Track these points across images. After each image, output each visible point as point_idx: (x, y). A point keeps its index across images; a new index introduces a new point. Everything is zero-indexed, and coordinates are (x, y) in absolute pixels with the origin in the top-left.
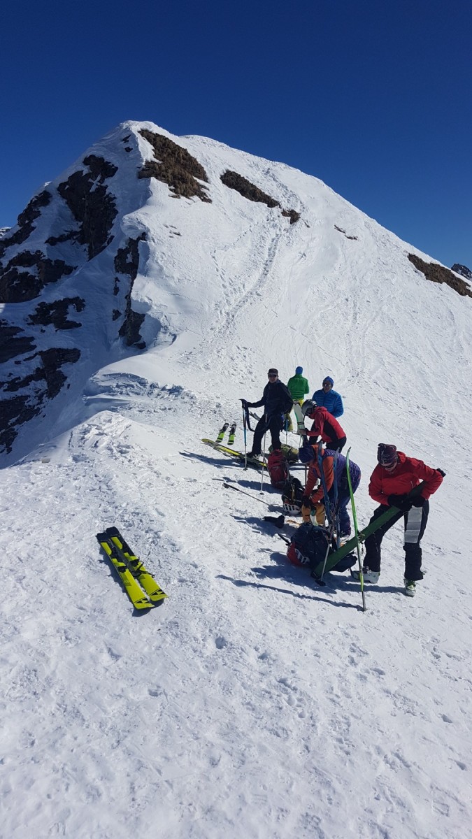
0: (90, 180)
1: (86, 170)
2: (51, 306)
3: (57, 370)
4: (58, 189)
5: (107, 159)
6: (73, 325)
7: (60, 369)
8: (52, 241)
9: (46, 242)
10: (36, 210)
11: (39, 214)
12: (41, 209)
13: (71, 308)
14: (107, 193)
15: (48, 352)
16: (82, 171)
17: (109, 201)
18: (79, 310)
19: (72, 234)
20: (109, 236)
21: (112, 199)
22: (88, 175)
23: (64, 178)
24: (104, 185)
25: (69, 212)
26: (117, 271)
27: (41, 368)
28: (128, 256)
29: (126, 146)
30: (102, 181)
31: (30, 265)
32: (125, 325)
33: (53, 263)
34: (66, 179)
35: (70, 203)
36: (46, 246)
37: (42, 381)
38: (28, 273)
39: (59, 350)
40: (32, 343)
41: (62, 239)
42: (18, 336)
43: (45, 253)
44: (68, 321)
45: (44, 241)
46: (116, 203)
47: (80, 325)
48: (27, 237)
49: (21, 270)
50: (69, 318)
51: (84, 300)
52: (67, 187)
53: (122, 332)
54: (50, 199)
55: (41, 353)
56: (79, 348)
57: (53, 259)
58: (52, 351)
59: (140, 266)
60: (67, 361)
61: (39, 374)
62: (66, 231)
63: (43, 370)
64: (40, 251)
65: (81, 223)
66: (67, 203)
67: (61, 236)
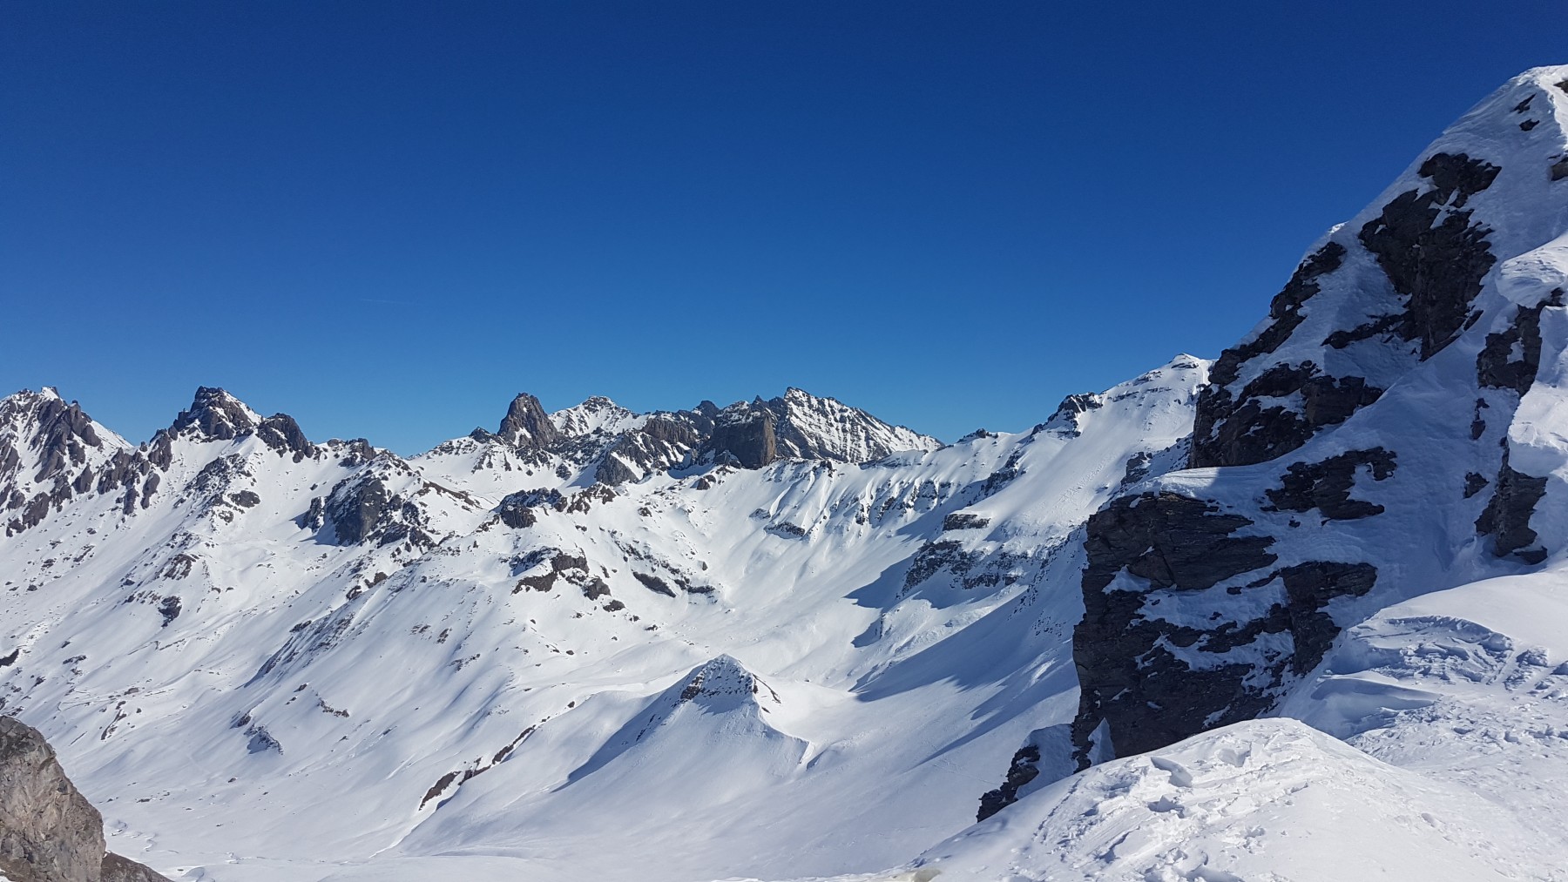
0: (1434, 206)
1: (1424, 187)
2: (1317, 470)
3: (1319, 610)
4: (1361, 236)
5: (1473, 155)
6: (1366, 510)
7: (1326, 609)
8: (1338, 340)
9: (1326, 342)
10: (1309, 282)
11: (1315, 289)
12: (1322, 280)
13: (1361, 472)
14: (1470, 225)
15: (1299, 569)
16: (1416, 190)
17: (1475, 239)
18: (1380, 476)
19: (1385, 322)
20: (1471, 314)
21: (1483, 234)
22: (1429, 197)
23: (1374, 211)
24: (1464, 208)
25: (1382, 278)
26: (1483, 384)
27: (1284, 605)
28: (1514, 346)
29: (1524, 118)
30: (1462, 200)
31: (1286, 393)
32: (1492, 506)
33: (1337, 385)
34: (1379, 214)
35: (1385, 260)
36: (1324, 350)
37: (1284, 634)
38: (1281, 408)
39: (1326, 566)
40: (1268, 551)
41: (1362, 333)
42: (1239, 533)
43: (1321, 365)
44: (1352, 502)
45: (1323, 340)
46: (1492, 242)
47: (1380, 509)
48: (1286, 338)
49: (1267, 402)
50: (1355, 494)
51: (1393, 455)
52: (1381, 227)
53: (1485, 524)
54: (1341, 258)
55: (1285, 572)
56: (1372, 560)
57: (1338, 375)
58: (1309, 567)
59: (1542, 366)
60: (1342, 591)
61: (1278, 619)
62: (1373, 317)
63: (1286, 610)
64: (1310, 362)
65: (1408, 297)
66: (1378, 260)
67: (1361, 327)
